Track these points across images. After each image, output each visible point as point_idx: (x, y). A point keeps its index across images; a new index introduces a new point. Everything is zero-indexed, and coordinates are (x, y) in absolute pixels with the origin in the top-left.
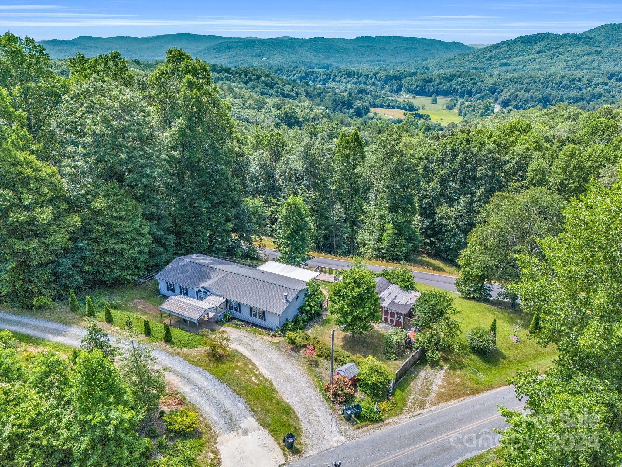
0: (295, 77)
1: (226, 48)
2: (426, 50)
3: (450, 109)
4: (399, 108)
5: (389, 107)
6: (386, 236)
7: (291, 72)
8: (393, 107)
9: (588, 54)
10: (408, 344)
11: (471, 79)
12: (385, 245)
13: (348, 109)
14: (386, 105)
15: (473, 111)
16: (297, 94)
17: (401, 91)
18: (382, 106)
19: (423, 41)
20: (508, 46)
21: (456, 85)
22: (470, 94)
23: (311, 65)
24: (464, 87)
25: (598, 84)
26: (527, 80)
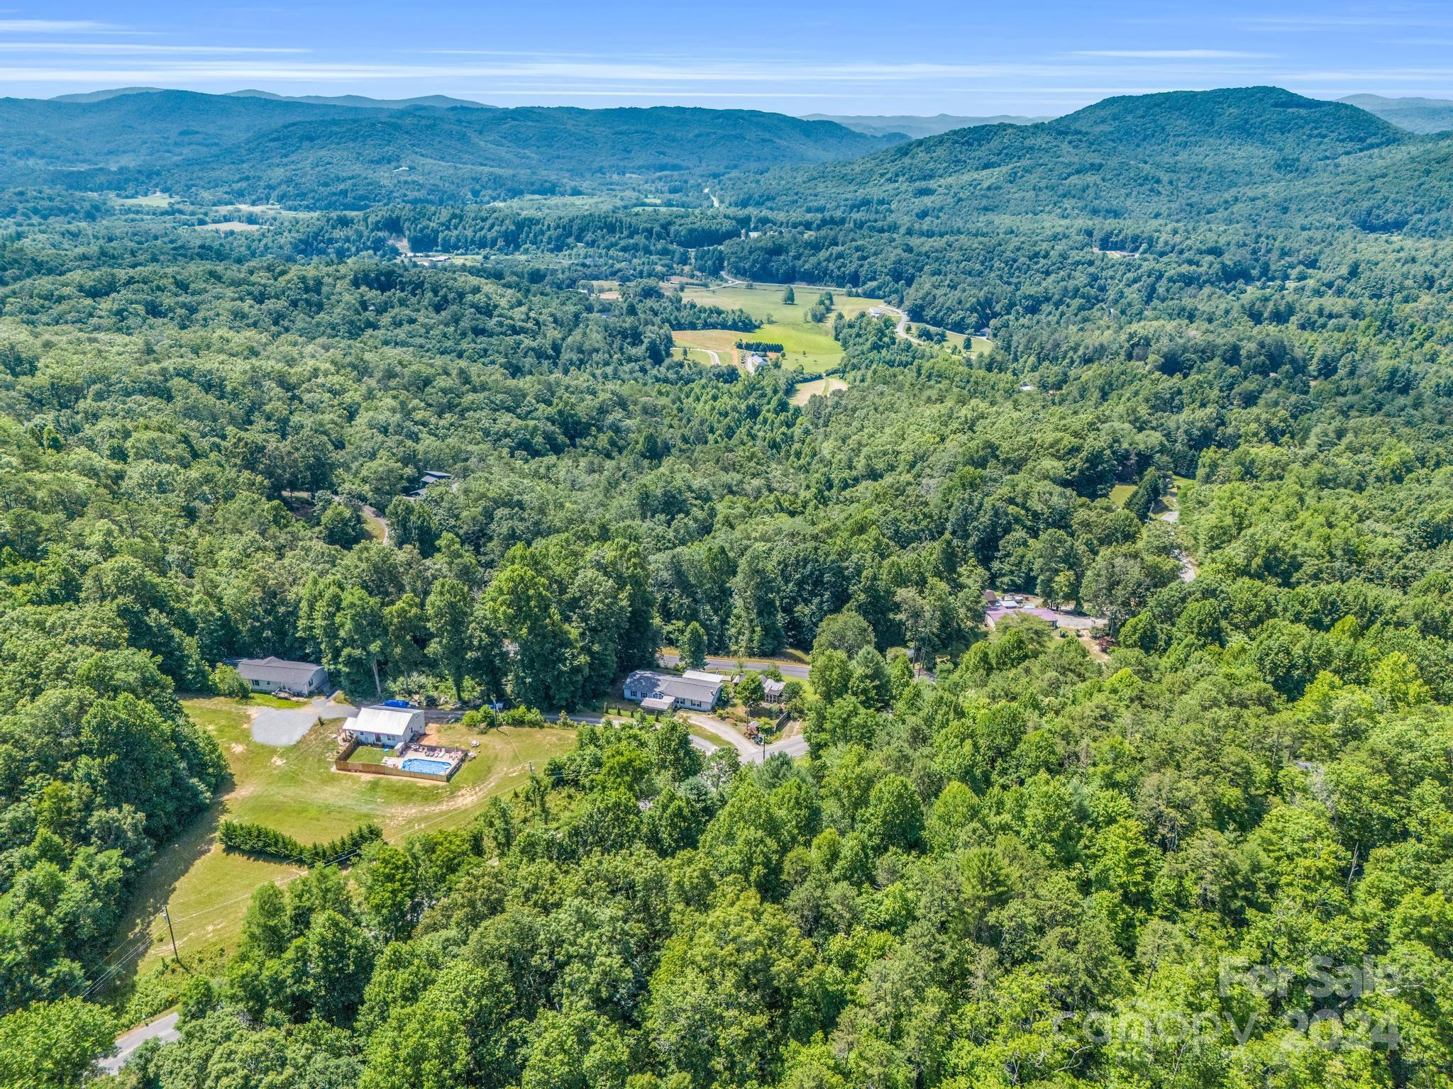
0: (493, 233)
1: (301, 139)
2: (764, 140)
3: (820, 321)
4: (724, 326)
5: (706, 326)
6: (756, 637)
7: (484, 220)
8: (714, 326)
9: (1078, 172)
10: (781, 711)
11: (857, 249)
12: (755, 644)
13: (633, 344)
14: (700, 323)
15: (858, 335)
16: (537, 323)
17: (722, 268)
18: (693, 327)
19: (754, 118)
20: (928, 150)
21: (828, 260)
22: (855, 280)
23: (516, 185)
24: (844, 265)
25: (1077, 263)
26: (956, 255)
